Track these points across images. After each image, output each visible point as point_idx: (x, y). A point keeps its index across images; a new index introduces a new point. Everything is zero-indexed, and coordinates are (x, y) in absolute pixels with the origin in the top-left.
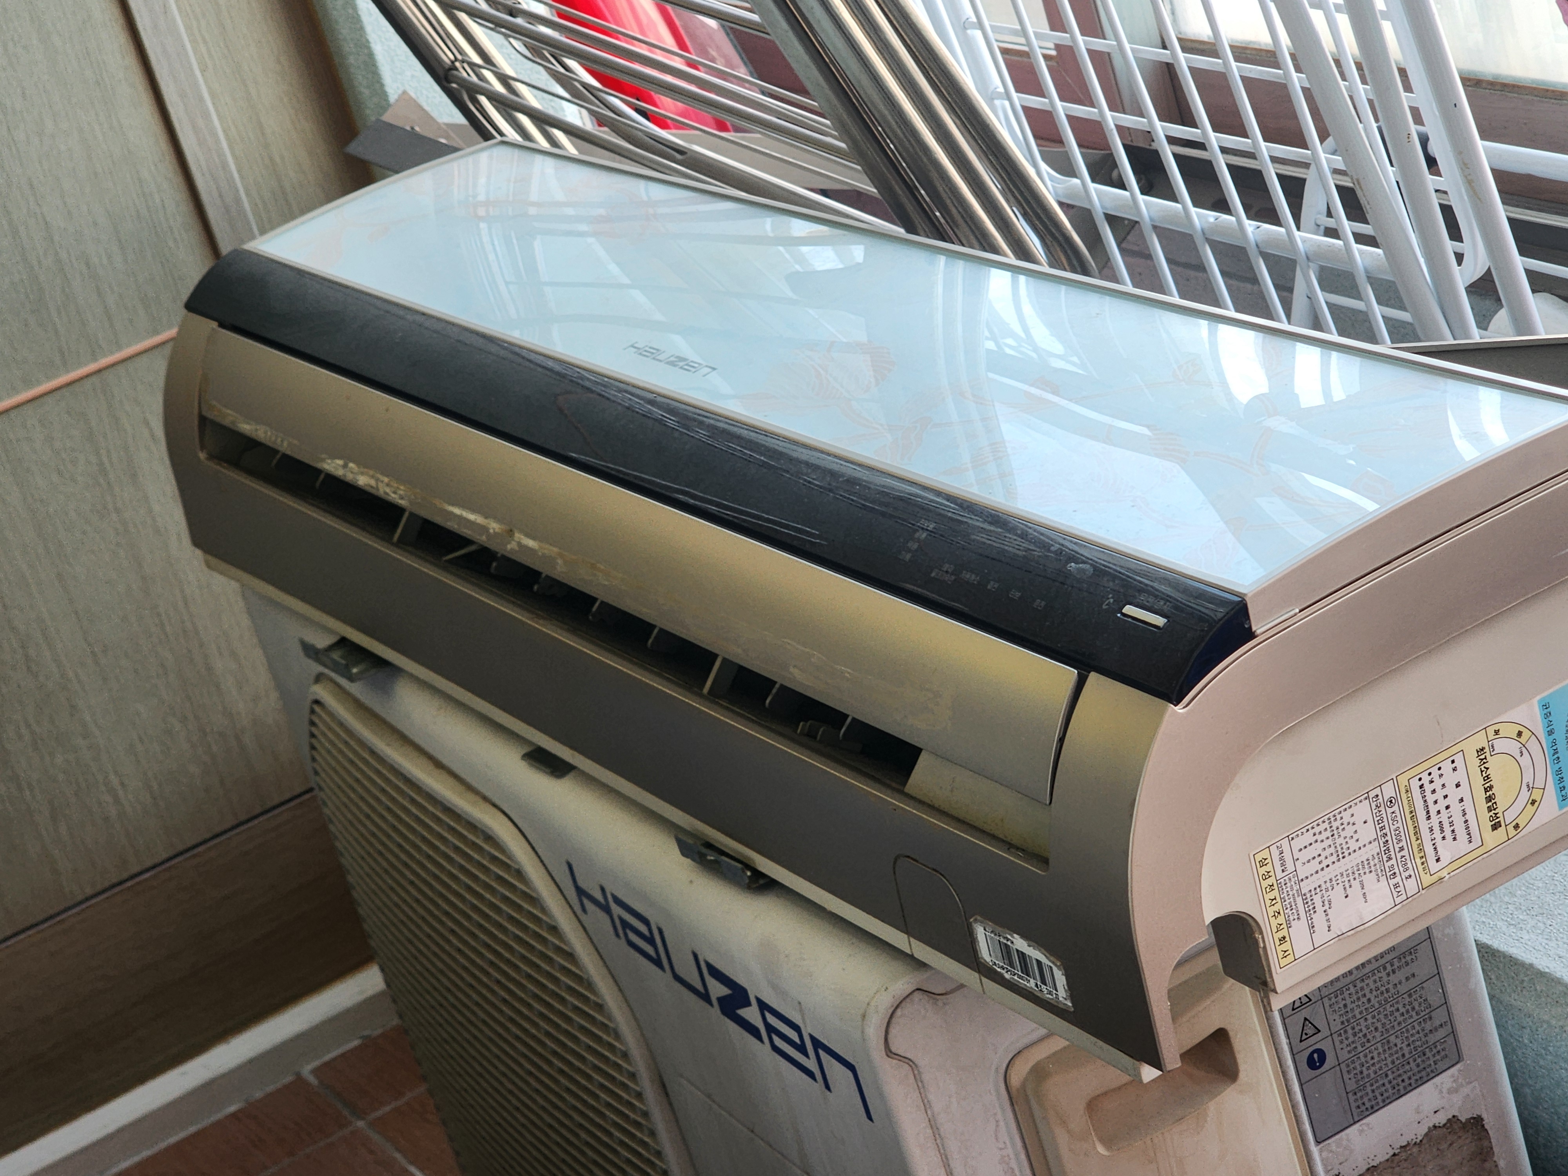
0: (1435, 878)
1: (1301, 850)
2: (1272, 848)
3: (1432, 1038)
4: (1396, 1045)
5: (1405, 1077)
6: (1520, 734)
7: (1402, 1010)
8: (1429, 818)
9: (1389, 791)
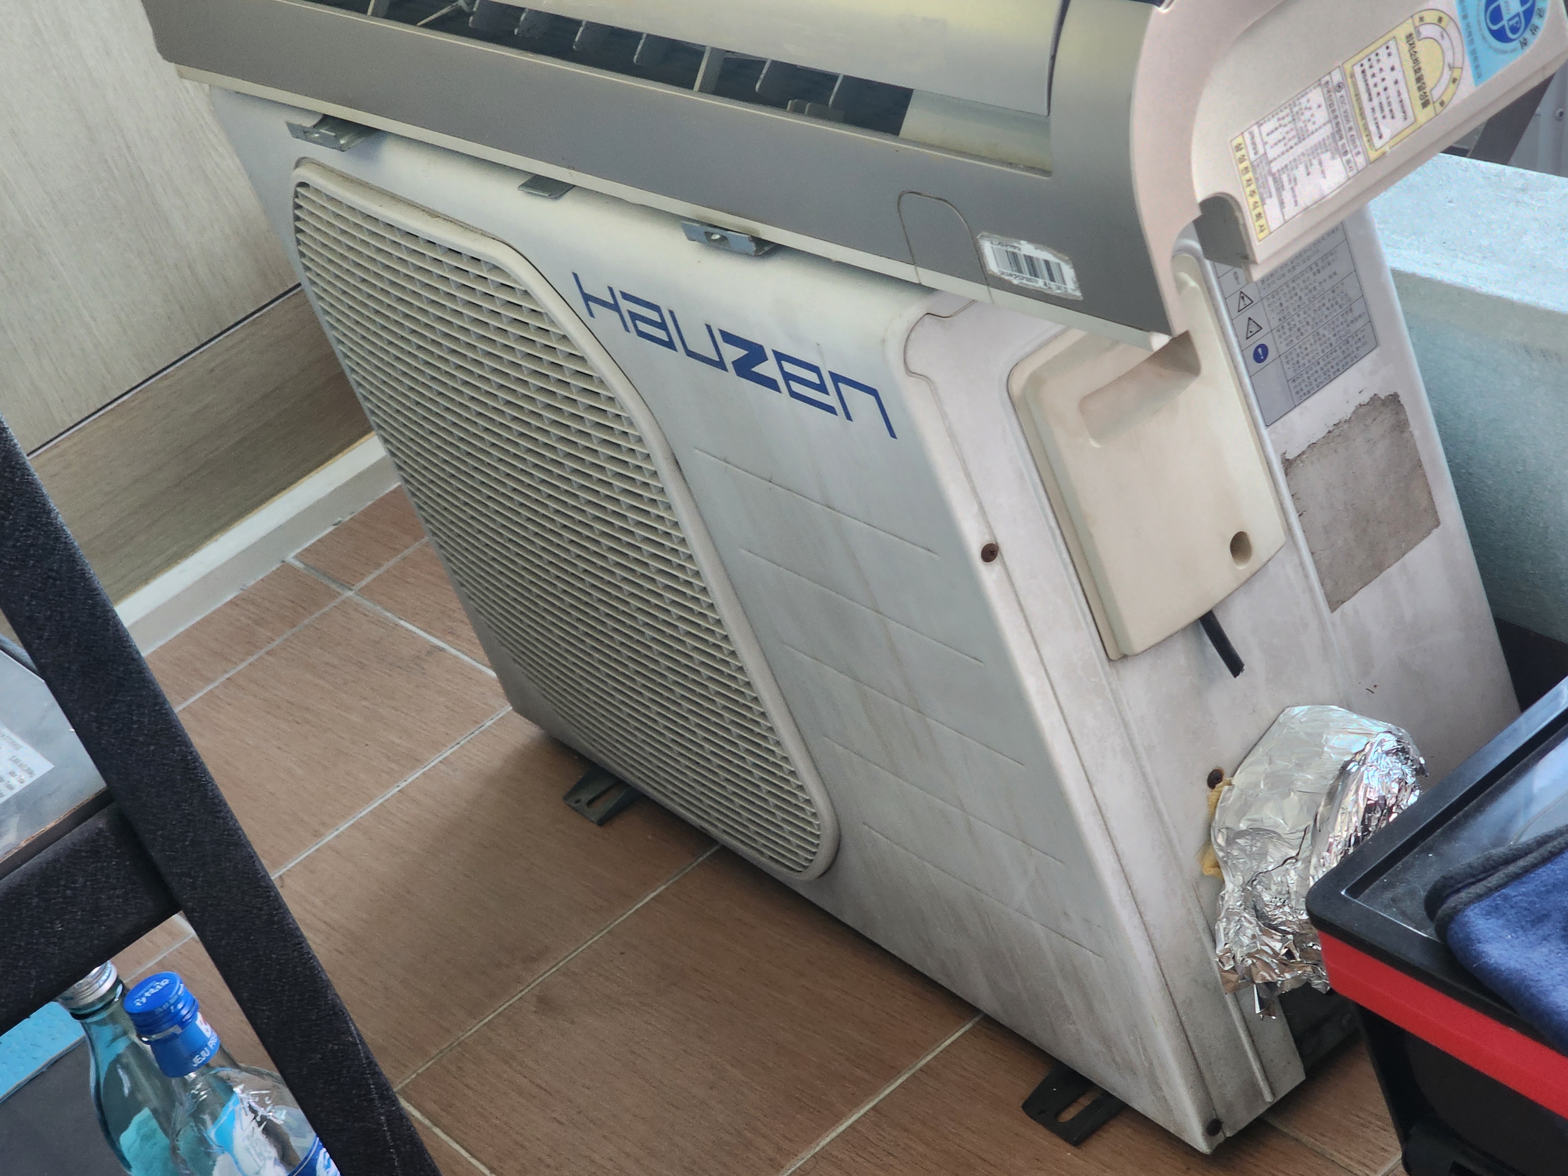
0: (1380, 152)
1: (1268, 134)
2: (1246, 135)
3: (1354, 328)
4: (1324, 336)
5: (1334, 363)
6: (1440, 19)
7: (1328, 305)
8: (1371, 100)
9: (1337, 77)
